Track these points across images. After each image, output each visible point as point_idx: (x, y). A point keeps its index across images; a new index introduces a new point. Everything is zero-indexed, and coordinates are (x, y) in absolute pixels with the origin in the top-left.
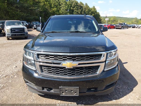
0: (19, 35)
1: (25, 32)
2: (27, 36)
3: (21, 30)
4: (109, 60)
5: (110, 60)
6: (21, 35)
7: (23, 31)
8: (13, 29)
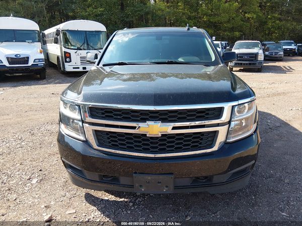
0: (247, 64)
1: (259, 59)
2: (260, 67)
3: (252, 57)
4: (236, 121)
5: (239, 120)
6: (250, 64)
7: (254, 59)
8: (240, 54)
